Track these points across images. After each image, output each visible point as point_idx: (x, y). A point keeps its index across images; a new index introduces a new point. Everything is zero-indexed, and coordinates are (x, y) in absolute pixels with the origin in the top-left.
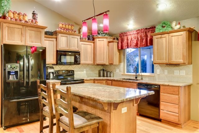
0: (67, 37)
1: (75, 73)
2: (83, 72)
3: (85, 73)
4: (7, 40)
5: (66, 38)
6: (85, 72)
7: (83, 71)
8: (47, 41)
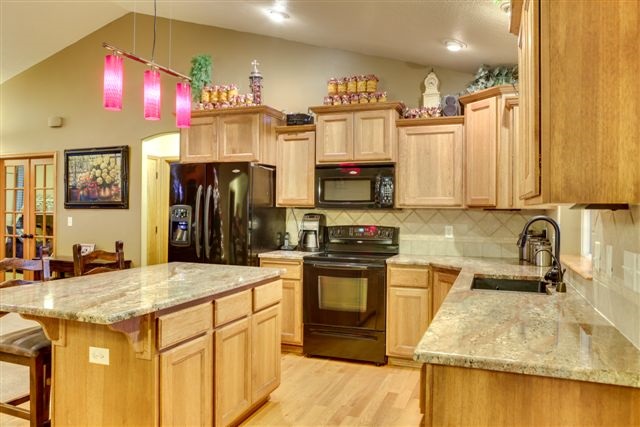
0: (345, 120)
1: (402, 237)
2: (440, 238)
3: (453, 240)
4: (188, 156)
5: (343, 122)
6: (451, 236)
7: (442, 232)
8: (292, 142)
